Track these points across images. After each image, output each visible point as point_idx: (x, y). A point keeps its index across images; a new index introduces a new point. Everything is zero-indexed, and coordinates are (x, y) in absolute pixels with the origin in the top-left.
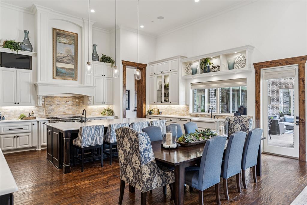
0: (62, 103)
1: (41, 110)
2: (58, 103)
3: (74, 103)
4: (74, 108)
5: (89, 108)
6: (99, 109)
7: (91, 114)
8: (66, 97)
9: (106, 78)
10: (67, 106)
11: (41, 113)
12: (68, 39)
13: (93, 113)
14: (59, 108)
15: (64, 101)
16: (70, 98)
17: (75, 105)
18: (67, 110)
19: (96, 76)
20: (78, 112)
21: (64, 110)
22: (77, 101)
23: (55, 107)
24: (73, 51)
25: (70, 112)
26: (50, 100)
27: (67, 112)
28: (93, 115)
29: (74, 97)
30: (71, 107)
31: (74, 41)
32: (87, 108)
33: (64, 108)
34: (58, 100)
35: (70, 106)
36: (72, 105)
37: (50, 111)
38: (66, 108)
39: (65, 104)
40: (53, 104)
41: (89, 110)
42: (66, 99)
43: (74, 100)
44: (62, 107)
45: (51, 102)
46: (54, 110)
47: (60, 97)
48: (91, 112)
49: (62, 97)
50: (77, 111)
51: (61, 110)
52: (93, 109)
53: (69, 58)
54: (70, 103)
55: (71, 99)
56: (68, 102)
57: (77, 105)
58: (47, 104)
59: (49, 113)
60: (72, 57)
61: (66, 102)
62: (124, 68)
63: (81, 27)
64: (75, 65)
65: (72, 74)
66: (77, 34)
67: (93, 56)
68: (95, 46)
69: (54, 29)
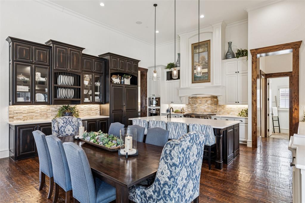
0: (203, 102)
1: (189, 107)
2: (200, 102)
3: (213, 102)
4: (212, 107)
5: (228, 107)
6: (239, 109)
7: (229, 114)
8: (207, 98)
9: (241, 75)
10: (207, 104)
11: (189, 110)
12: (202, 48)
13: (232, 112)
14: (201, 107)
15: (205, 101)
16: (209, 97)
17: (214, 104)
18: (206, 108)
19: (228, 75)
20: (216, 111)
21: (204, 108)
22: (215, 101)
23: (198, 105)
24: (206, 57)
25: (210, 110)
26: (195, 99)
27: (207, 110)
28: (231, 115)
29: (213, 97)
30: (210, 106)
31: (207, 48)
32: (225, 107)
33: (204, 107)
34: (200, 100)
35: (209, 104)
36: (211, 104)
37: (195, 109)
38: (206, 107)
39: (205, 103)
40: (197, 103)
41: (228, 110)
42: (206, 99)
43: (213, 100)
44: (203, 106)
45: (195, 102)
46: (197, 108)
47: (201, 97)
48: (229, 111)
49: (203, 97)
50: (215, 109)
51: (202, 108)
52: (231, 108)
53: (203, 64)
54: (209, 102)
55: (210, 99)
56: (208, 101)
57: (215, 104)
58: (193, 103)
59: (194, 110)
60: (206, 62)
61: (206, 101)
62: (252, 59)
63: (212, 32)
64: (208, 68)
65: (206, 77)
66: (209, 40)
67: (227, 55)
68: (230, 44)
69: (192, 44)
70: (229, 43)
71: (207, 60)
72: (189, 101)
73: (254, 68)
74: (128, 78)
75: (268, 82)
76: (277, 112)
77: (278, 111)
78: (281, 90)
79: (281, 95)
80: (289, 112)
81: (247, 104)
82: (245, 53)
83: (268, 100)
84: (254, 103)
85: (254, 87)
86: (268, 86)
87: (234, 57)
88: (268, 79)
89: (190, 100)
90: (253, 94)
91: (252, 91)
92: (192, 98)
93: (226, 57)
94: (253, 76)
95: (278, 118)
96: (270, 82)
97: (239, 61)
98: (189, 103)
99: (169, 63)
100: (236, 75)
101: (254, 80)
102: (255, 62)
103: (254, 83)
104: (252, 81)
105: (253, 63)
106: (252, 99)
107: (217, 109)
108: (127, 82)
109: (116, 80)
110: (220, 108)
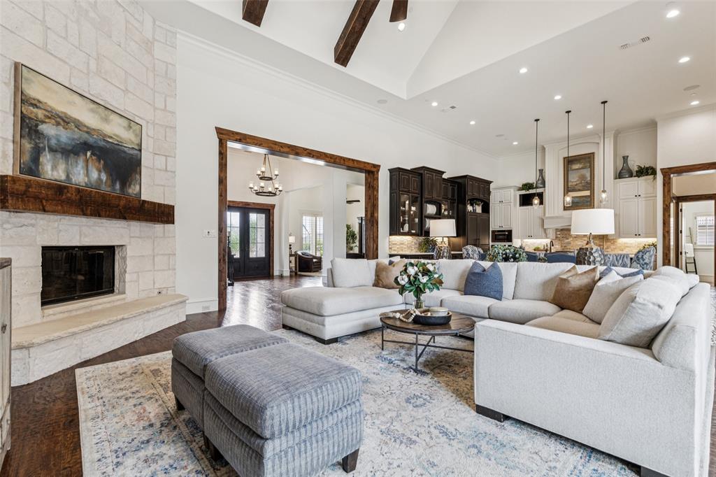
1: (557, 243)
6: (638, 243)
9: (644, 199)
11: (557, 246)
12: (581, 163)
17: (598, 239)
19: (623, 199)
21: (582, 244)
24: (588, 175)
31: (589, 163)
32: (616, 242)
37: (567, 245)
41: (621, 245)
44: (580, 241)
45: (567, 235)
51: (579, 243)
52: (627, 243)
53: (583, 184)
58: (563, 237)
59: (565, 246)
60: (587, 182)
62: (664, 180)
63: (598, 143)
64: (591, 190)
65: (587, 202)
66: (593, 153)
67: (620, 173)
68: (625, 159)
69: (564, 158)
70: (624, 157)
71: (589, 179)
72: (556, 234)
73: (666, 191)
74: (478, 205)
75: (680, 208)
76: (693, 251)
77: (694, 249)
78: (699, 218)
79: (699, 226)
80: (713, 251)
81: (656, 237)
82: (650, 171)
83: (681, 232)
84: (666, 235)
85: (666, 215)
86: (680, 213)
87: (631, 176)
88: (680, 204)
89: (558, 233)
90: (664, 223)
91: (664, 220)
92: (562, 230)
93: (619, 176)
94: (664, 201)
95: (694, 260)
96: (683, 208)
97: (640, 182)
98: (556, 237)
99: (524, 183)
100: (636, 199)
101: (667, 206)
102: (667, 184)
103: (666, 209)
104: (664, 208)
105: (664, 185)
106: (664, 230)
107: (603, 245)
108: (479, 209)
109: (470, 208)
110: (609, 244)
